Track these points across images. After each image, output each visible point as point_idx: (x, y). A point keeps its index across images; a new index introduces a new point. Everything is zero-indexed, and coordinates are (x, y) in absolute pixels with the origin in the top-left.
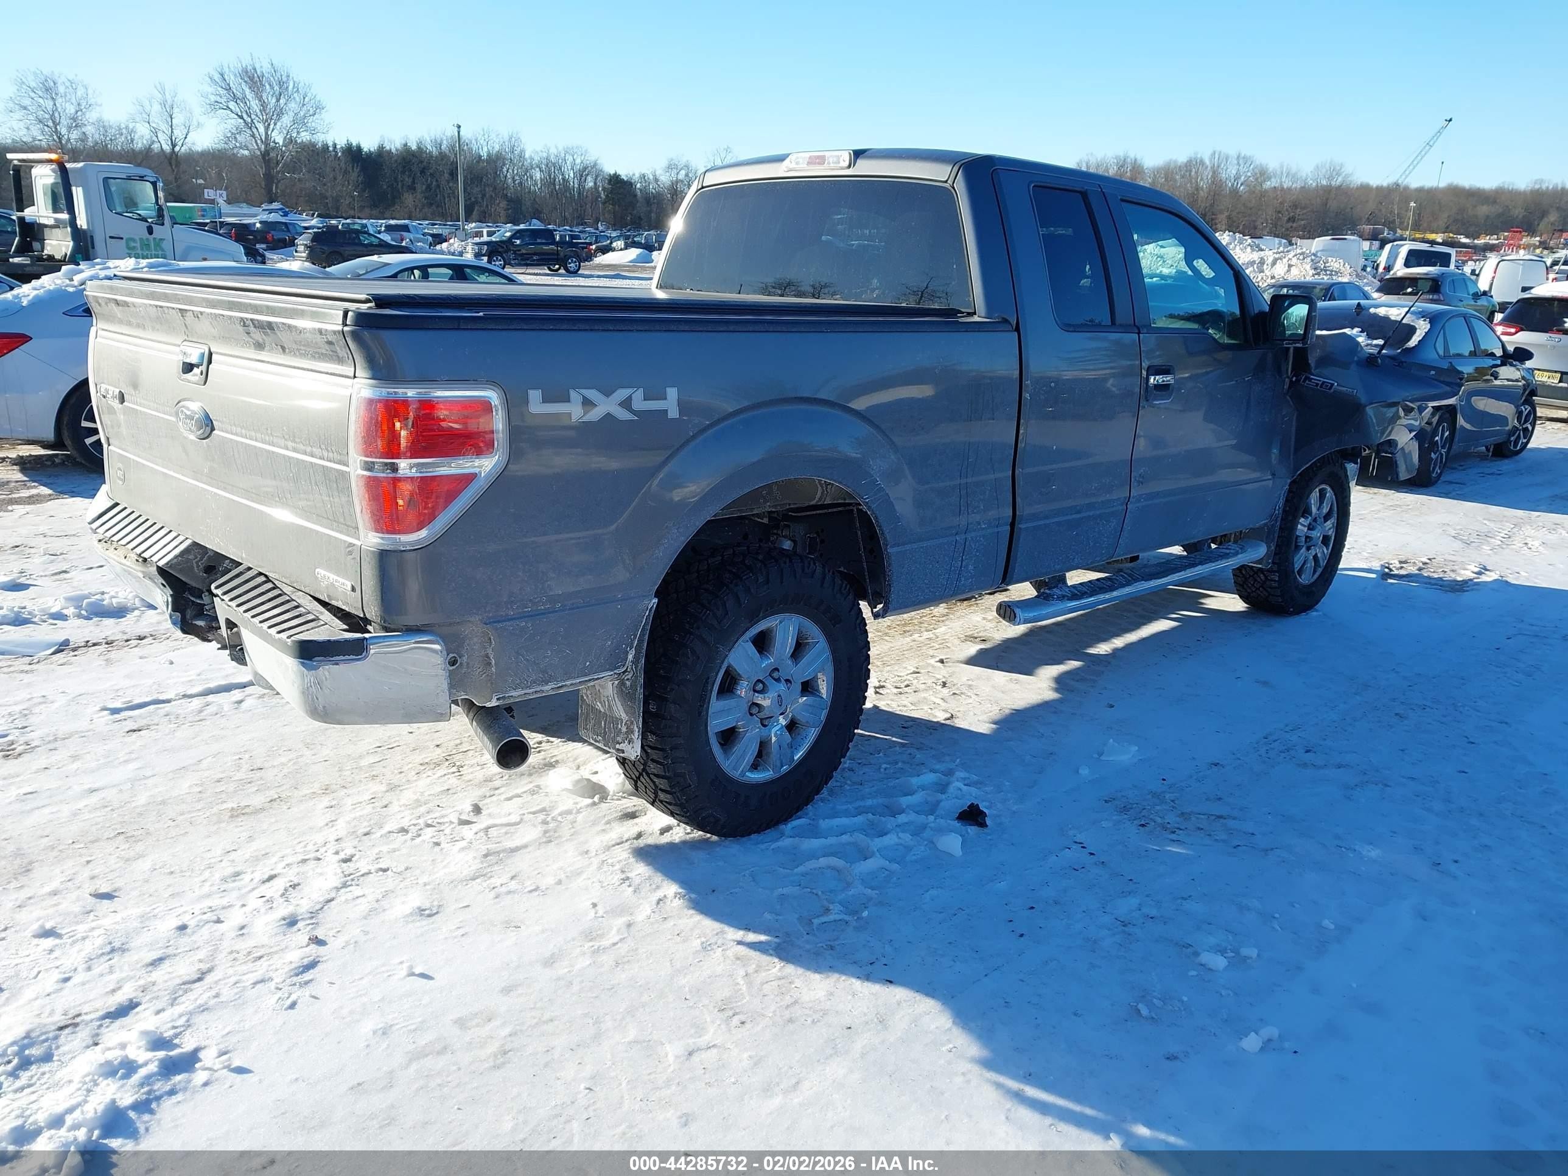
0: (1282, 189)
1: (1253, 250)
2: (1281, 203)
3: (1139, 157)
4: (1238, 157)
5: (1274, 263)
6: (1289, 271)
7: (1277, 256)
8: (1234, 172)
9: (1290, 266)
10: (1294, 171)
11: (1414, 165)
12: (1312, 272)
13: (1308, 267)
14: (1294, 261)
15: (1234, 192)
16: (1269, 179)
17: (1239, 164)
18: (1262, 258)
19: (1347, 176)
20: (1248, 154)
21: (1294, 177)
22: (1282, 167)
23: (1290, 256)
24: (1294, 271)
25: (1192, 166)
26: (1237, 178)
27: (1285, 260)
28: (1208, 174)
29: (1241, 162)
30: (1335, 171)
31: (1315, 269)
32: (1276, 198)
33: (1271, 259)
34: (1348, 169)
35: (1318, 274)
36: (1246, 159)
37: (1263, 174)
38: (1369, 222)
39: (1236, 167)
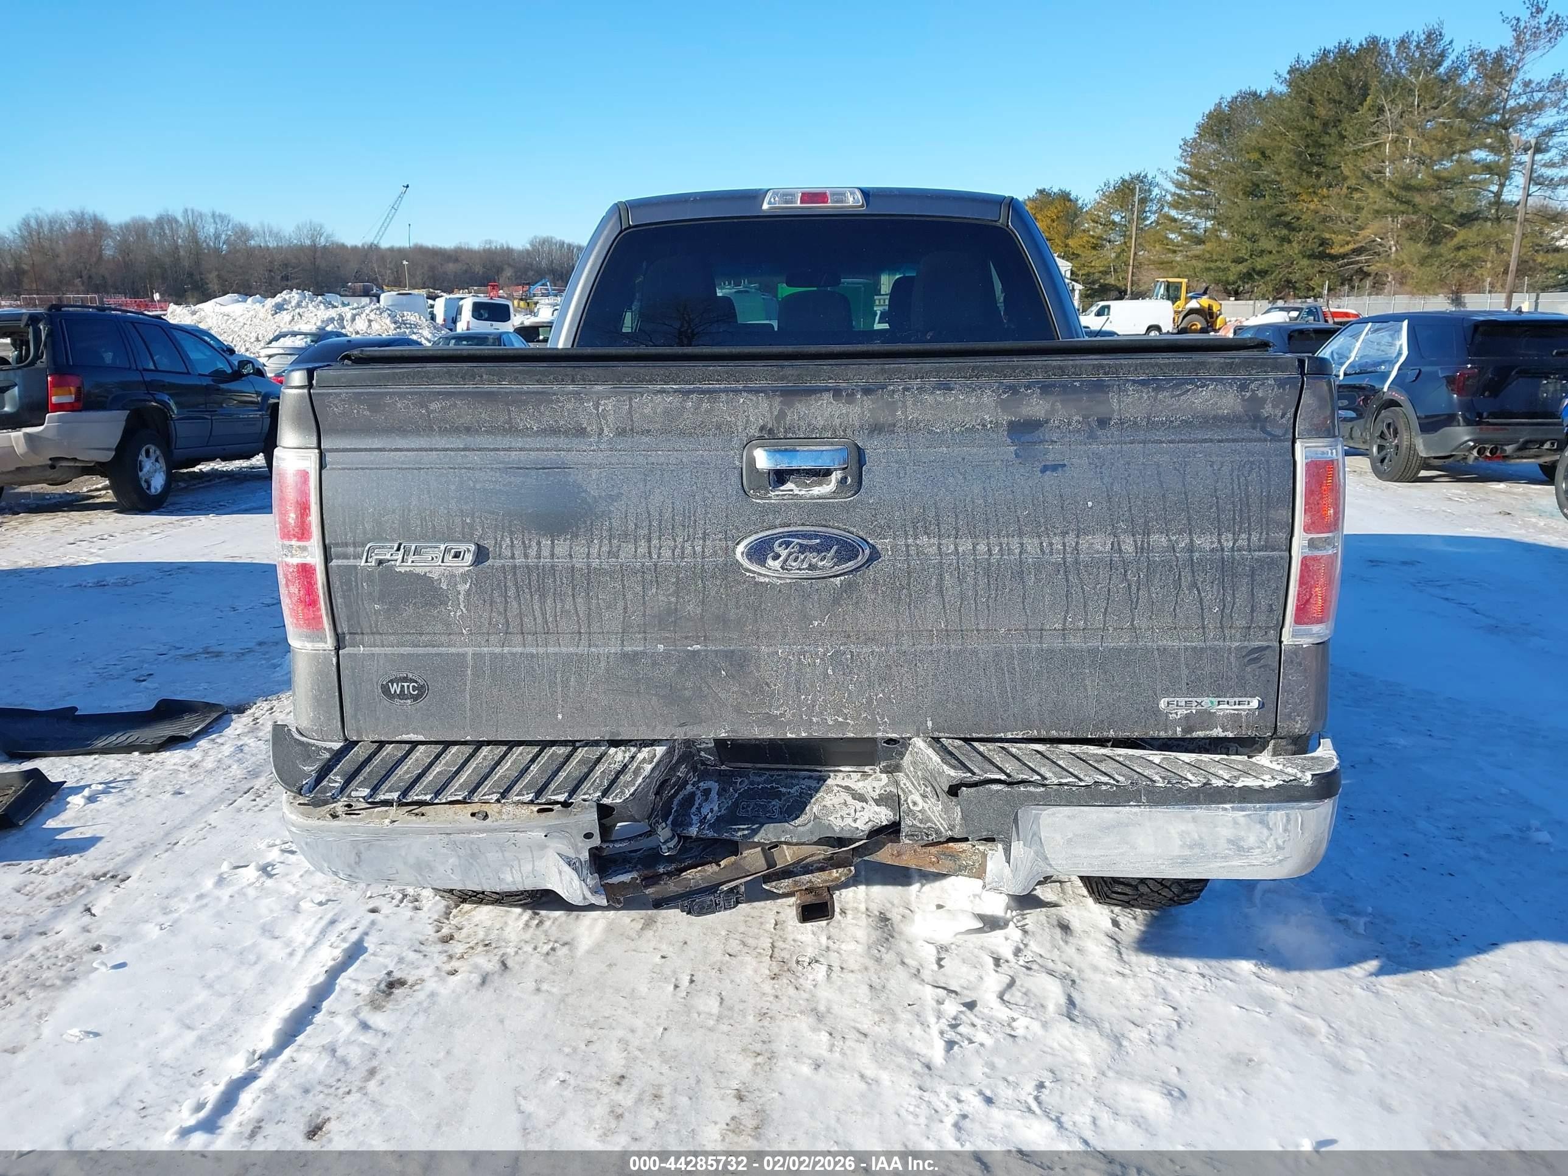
0: (268, 248)
1: (327, 308)
2: (271, 262)
3: (99, 214)
4: (213, 215)
5: (353, 319)
6: (370, 326)
7: (354, 312)
8: (212, 230)
9: (370, 321)
10: (275, 230)
11: (384, 227)
12: (393, 326)
13: (388, 321)
14: (372, 316)
15: (217, 251)
16: (253, 237)
17: (215, 222)
18: (340, 315)
19: (328, 237)
20: (224, 212)
21: (277, 236)
22: (263, 226)
23: (367, 311)
24: (375, 326)
25: (165, 222)
26: (217, 237)
27: (364, 316)
28: (183, 232)
29: (217, 220)
30: (316, 232)
31: (395, 323)
32: (263, 257)
33: (349, 316)
34: (328, 229)
35: (399, 327)
36: (222, 218)
37: (244, 233)
38: (357, 279)
39: (213, 226)
